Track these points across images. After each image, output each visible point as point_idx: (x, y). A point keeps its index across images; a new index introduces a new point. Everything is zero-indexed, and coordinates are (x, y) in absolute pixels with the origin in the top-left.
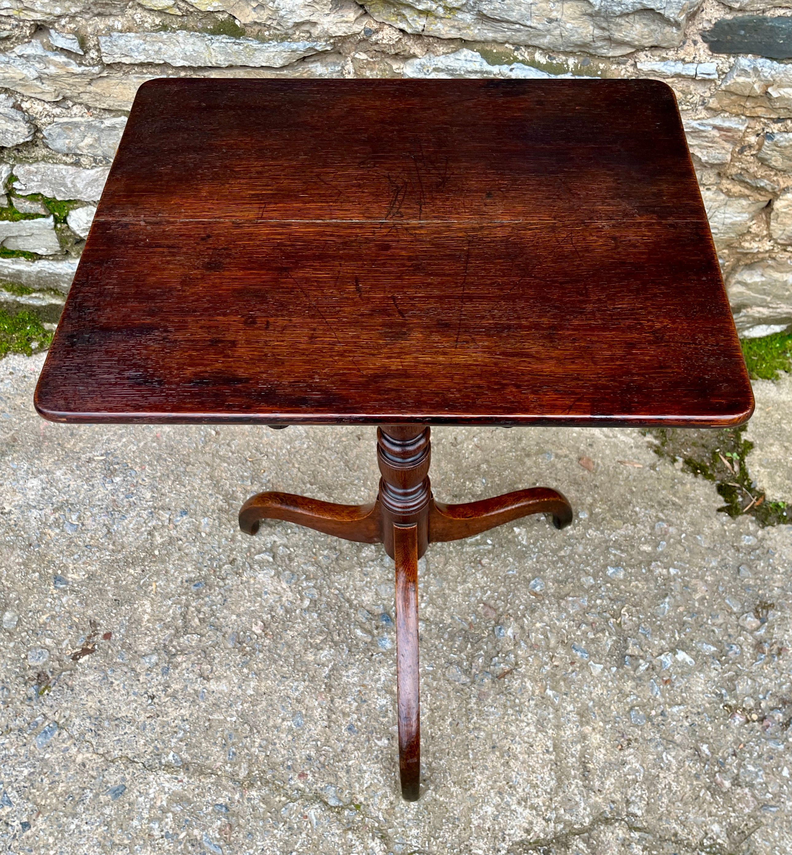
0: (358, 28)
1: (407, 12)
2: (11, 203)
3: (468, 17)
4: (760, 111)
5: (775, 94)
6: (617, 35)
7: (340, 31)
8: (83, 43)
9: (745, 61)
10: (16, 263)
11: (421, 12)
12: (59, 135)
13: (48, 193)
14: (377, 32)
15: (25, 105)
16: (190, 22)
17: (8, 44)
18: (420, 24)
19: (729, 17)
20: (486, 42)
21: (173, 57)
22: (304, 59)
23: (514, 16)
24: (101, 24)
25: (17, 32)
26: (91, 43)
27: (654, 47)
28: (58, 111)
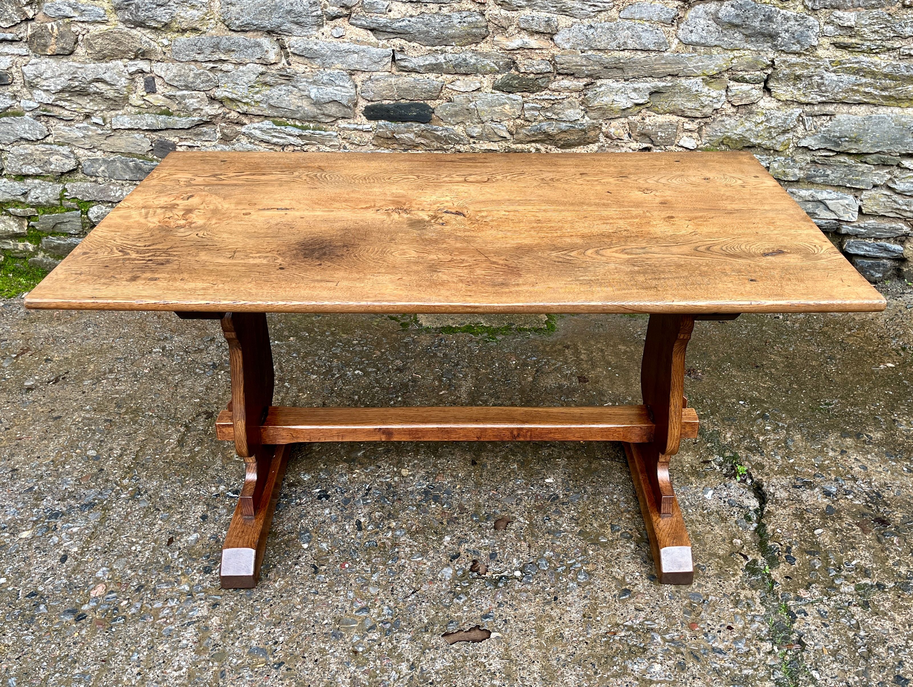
0: (220, 111)
1: (239, 104)
2: (61, 204)
3: (265, 106)
4: (396, 146)
5: (397, 137)
6: (326, 112)
7: (213, 112)
8: (104, 120)
9: (382, 122)
10: (58, 239)
11: (245, 103)
12: (89, 166)
13: (79, 197)
14: (228, 113)
15: (75, 151)
16: (150, 110)
17: (73, 123)
18: (245, 108)
19: (369, 104)
20: (275, 117)
21: (143, 126)
22: (198, 125)
23: (284, 105)
24: (113, 113)
25: (77, 118)
26: (108, 121)
27: (343, 118)
28: (90, 154)
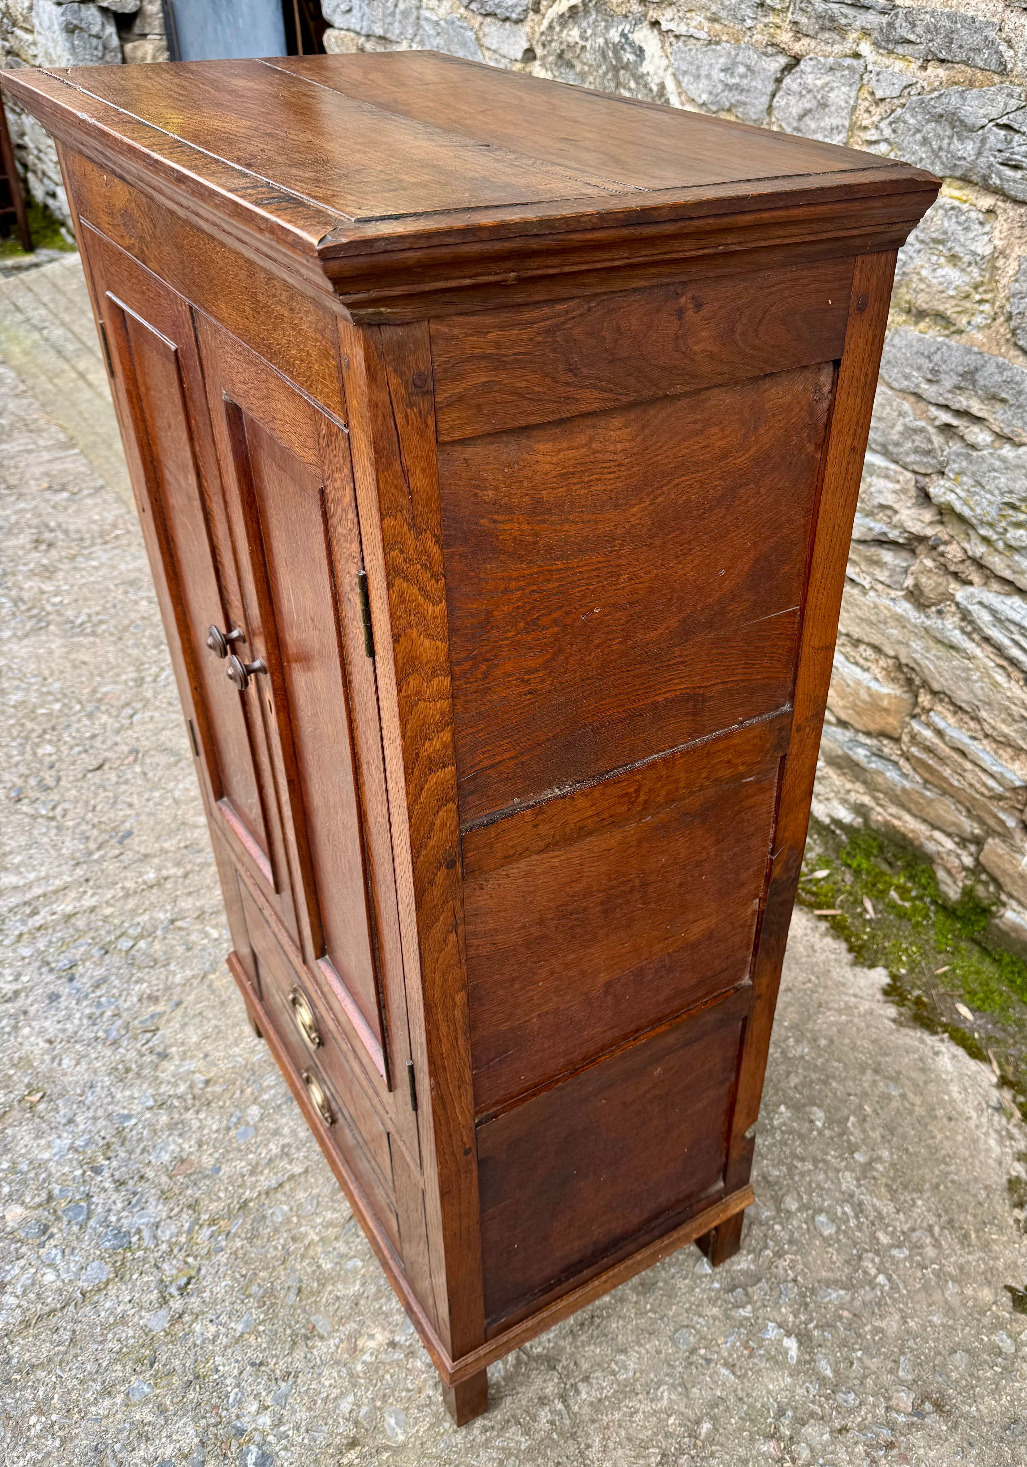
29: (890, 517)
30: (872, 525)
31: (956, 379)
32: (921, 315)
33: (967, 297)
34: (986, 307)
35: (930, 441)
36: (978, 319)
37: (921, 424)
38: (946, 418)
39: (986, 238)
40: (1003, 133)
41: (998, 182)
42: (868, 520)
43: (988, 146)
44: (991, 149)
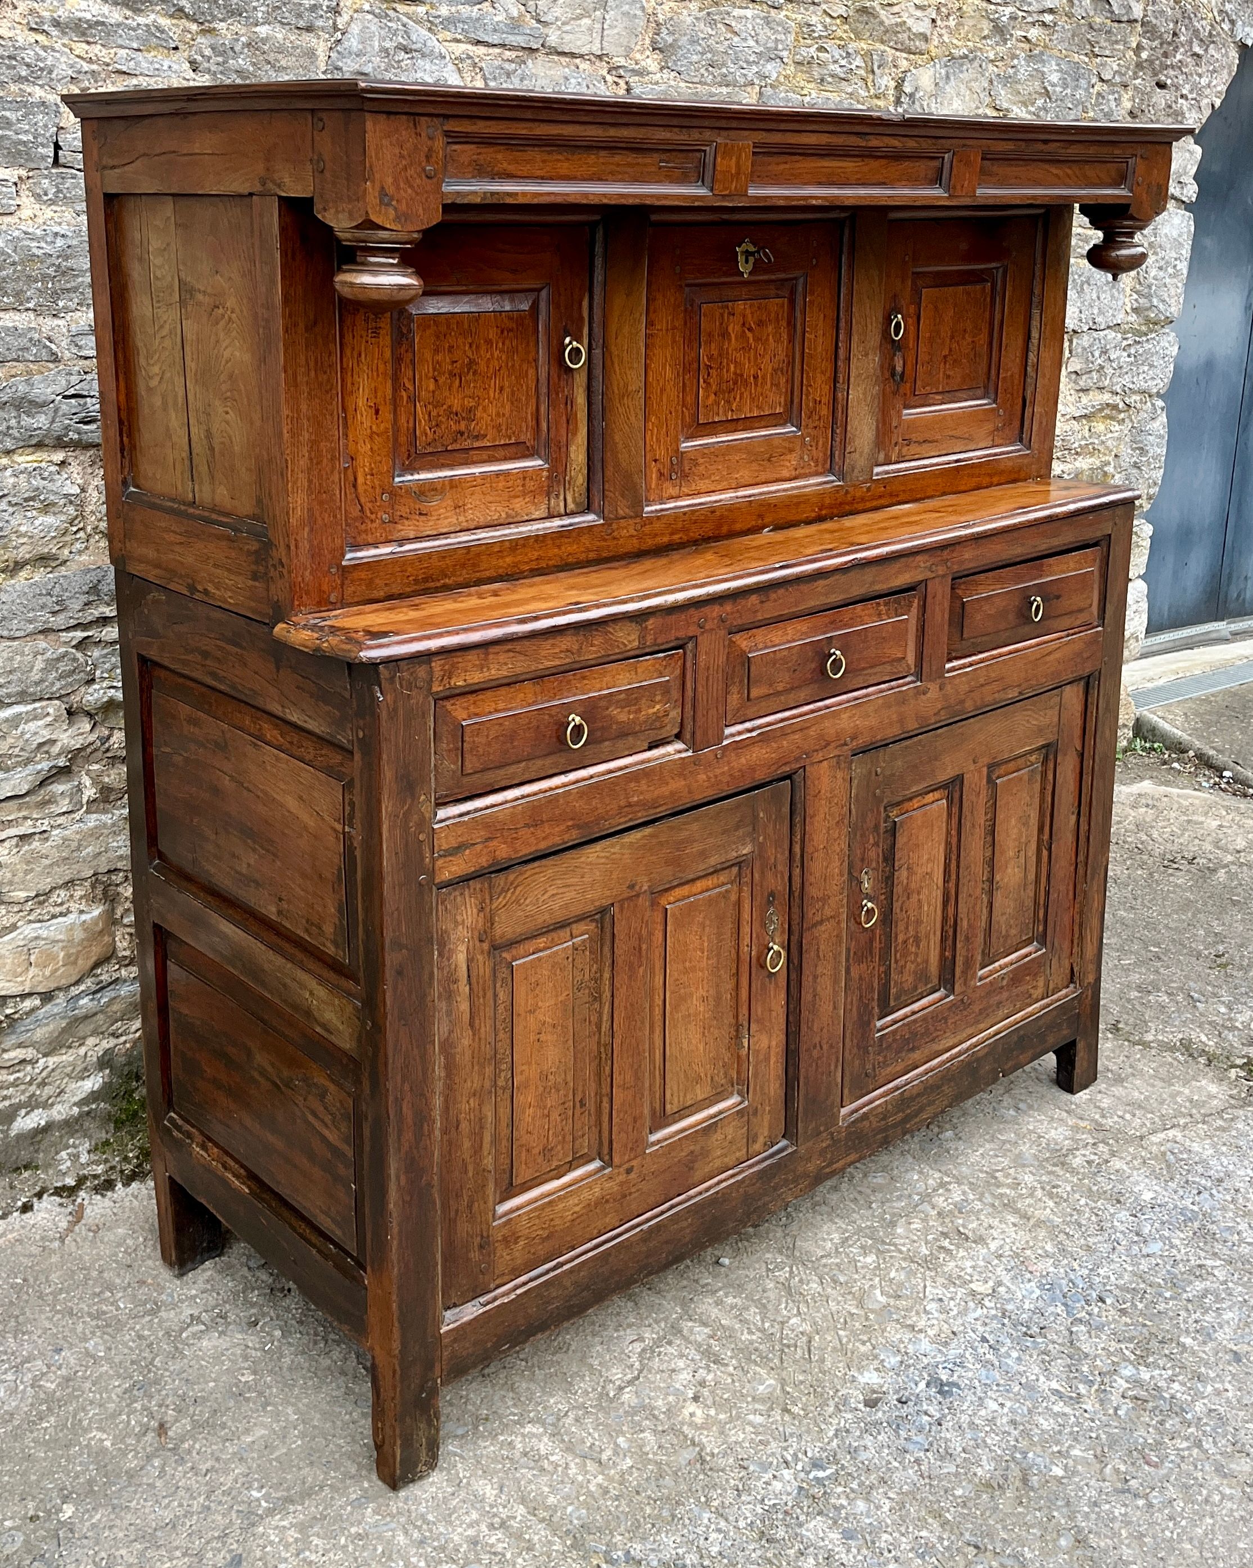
29: (47, 752)
30: (39, 767)
31: (84, 598)
32: (18, 566)
33: (66, 530)
34: (81, 534)
35: (75, 659)
36: (78, 546)
37: (62, 650)
38: (80, 634)
39: (68, 482)
40: (73, 401)
41: (76, 436)
42: (30, 767)
43: (60, 413)
44: (64, 415)
